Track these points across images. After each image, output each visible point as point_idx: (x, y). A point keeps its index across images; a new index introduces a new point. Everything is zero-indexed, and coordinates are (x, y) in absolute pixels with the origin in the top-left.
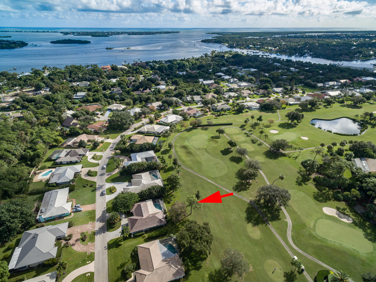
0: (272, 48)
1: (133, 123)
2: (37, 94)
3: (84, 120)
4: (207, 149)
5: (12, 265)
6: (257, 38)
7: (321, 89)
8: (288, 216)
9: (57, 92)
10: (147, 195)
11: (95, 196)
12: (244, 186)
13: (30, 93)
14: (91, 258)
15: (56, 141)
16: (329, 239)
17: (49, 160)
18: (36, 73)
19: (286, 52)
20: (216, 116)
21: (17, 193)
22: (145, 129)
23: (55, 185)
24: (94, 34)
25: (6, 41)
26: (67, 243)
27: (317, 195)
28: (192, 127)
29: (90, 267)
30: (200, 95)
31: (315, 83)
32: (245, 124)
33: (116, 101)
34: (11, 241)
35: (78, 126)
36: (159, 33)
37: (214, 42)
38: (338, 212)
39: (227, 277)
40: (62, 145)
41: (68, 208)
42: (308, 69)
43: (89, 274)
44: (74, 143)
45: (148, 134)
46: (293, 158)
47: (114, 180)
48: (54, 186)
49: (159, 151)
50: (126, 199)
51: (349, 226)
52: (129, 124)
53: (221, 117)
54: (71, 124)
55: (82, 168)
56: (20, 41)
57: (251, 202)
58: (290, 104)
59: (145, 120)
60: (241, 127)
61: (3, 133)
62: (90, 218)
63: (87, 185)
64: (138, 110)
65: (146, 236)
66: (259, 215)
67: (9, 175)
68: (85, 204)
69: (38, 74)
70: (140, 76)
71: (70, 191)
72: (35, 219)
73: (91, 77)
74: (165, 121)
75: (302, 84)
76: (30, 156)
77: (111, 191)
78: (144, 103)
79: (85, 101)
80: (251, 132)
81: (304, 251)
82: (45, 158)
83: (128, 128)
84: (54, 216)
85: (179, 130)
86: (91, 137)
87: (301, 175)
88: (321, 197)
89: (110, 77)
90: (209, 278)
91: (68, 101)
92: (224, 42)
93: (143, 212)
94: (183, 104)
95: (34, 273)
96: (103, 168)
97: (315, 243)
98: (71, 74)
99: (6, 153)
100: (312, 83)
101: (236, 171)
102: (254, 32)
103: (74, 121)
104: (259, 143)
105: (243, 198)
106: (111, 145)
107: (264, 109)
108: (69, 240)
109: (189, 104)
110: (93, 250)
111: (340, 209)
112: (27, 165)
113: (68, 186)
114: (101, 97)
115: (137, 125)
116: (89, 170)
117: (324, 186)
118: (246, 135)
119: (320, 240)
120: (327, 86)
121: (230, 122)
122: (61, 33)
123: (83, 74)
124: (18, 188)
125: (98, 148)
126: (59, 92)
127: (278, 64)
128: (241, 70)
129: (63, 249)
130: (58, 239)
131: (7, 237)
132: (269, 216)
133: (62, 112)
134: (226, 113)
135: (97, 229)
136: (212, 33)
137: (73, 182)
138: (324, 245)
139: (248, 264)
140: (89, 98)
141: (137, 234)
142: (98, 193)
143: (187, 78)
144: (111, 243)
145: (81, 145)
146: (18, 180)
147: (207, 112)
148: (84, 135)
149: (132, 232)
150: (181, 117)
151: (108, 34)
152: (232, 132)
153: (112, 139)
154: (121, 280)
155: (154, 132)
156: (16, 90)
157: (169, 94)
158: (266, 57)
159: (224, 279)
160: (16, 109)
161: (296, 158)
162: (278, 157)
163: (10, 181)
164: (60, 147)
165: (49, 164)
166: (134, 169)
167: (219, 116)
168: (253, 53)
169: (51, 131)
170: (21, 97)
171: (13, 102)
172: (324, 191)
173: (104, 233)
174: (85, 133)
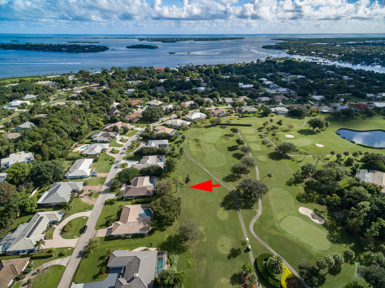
0: (335, 55)
1: (161, 117)
2: (100, 89)
3: (124, 110)
4: (216, 144)
5: (40, 201)
6: (324, 45)
7: (370, 99)
8: (260, 208)
9: (114, 88)
10: (146, 171)
11: (110, 168)
12: (234, 178)
13: (95, 88)
14: (90, 208)
15: (98, 124)
16: (289, 232)
17: (89, 138)
18: (104, 72)
19: (351, 60)
20: (240, 117)
21: (59, 157)
22: (170, 122)
23: (86, 155)
24: (164, 40)
25: (94, 46)
26: (78, 195)
27: (301, 196)
28: (211, 124)
29: (87, 214)
30: (233, 97)
31: (363, 93)
32: (263, 126)
33: (157, 97)
34: (46, 187)
35: (119, 115)
36: (223, 39)
37: (274, 48)
38: (314, 213)
39: (182, 241)
40: (102, 128)
41: (88, 173)
42: (364, 78)
43: (85, 218)
44: (110, 128)
45: (170, 126)
46: (296, 161)
47: (130, 159)
48: (84, 157)
49: (173, 140)
50: (129, 172)
51: (316, 226)
52: (158, 117)
53: (244, 118)
54: (114, 113)
55: (110, 146)
56: (103, 46)
57: (233, 191)
58: (323, 112)
59: (174, 116)
60: (258, 129)
61: (64, 114)
62: (101, 182)
63: (108, 159)
64: (170, 106)
65: (134, 201)
66: (234, 202)
67: (58, 144)
68: (101, 172)
69: (105, 73)
70: (187, 78)
71: (95, 161)
72: (64, 176)
73: (144, 77)
74: (189, 118)
75: (350, 93)
76: (75, 133)
77: (123, 166)
78: (179, 101)
79: (133, 96)
80: (266, 135)
81: (260, 237)
82: (87, 136)
83: (157, 121)
84: (77, 176)
85: (199, 126)
86: (125, 125)
87: (296, 177)
88: (305, 198)
89: (160, 77)
90: (168, 238)
91: (119, 95)
92: (286, 49)
93: (138, 183)
94: (214, 105)
95: (52, 209)
96: (124, 149)
97: (273, 232)
98: (130, 74)
99: (60, 129)
100: (361, 92)
101: (233, 165)
102: (325, 39)
103: (117, 111)
104: (269, 144)
105: (227, 187)
106: (138, 133)
107: (291, 114)
108: (81, 193)
109: (220, 105)
110: (94, 203)
111: (318, 211)
112: (73, 139)
113: (93, 157)
114: (145, 94)
115: (165, 119)
116: (113, 149)
117: (314, 189)
118: (260, 136)
119: (279, 232)
120: (378, 97)
121: (250, 124)
122: (138, 39)
123: (139, 74)
124: (61, 154)
125: (128, 133)
126: (115, 88)
127: (331, 72)
128: (288, 76)
129: (75, 199)
130: (74, 191)
131: (43, 183)
132: (243, 204)
133: (111, 103)
134: (250, 115)
135: (103, 191)
136: (278, 39)
137: (99, 156)
138: (281, 235)
139: (204, 236)
140: (136, 94)
141: (128, 198)
142: (114, 166)
143: (229, 82)
144: (108, 201)
145: (115, 129)
146: (62, 149)
147: (233, 113)
148: (120, 122)
149: (124, 196)
150: (205, 115)
151: (177, 40)
152: (247, 132)
153: (141, 127)
154: (104, 226)
155: (176, 126)
156: (86, 85)
157: (204, 94)
158: (324, 64)
159: (179, 242)
160: (81, 99)
161: (300, 162)
162: (281, 159)
163: (57, 148)
164: (100, 130)
165: (88, 141)
166: (145, 152)
167: (242, 117)
168: (313, 59)
169: (98, 116)
170: (87, 90)
171: (81, 93)
172: (310, 194)
173: (106, 194)
174: (121, 121)
